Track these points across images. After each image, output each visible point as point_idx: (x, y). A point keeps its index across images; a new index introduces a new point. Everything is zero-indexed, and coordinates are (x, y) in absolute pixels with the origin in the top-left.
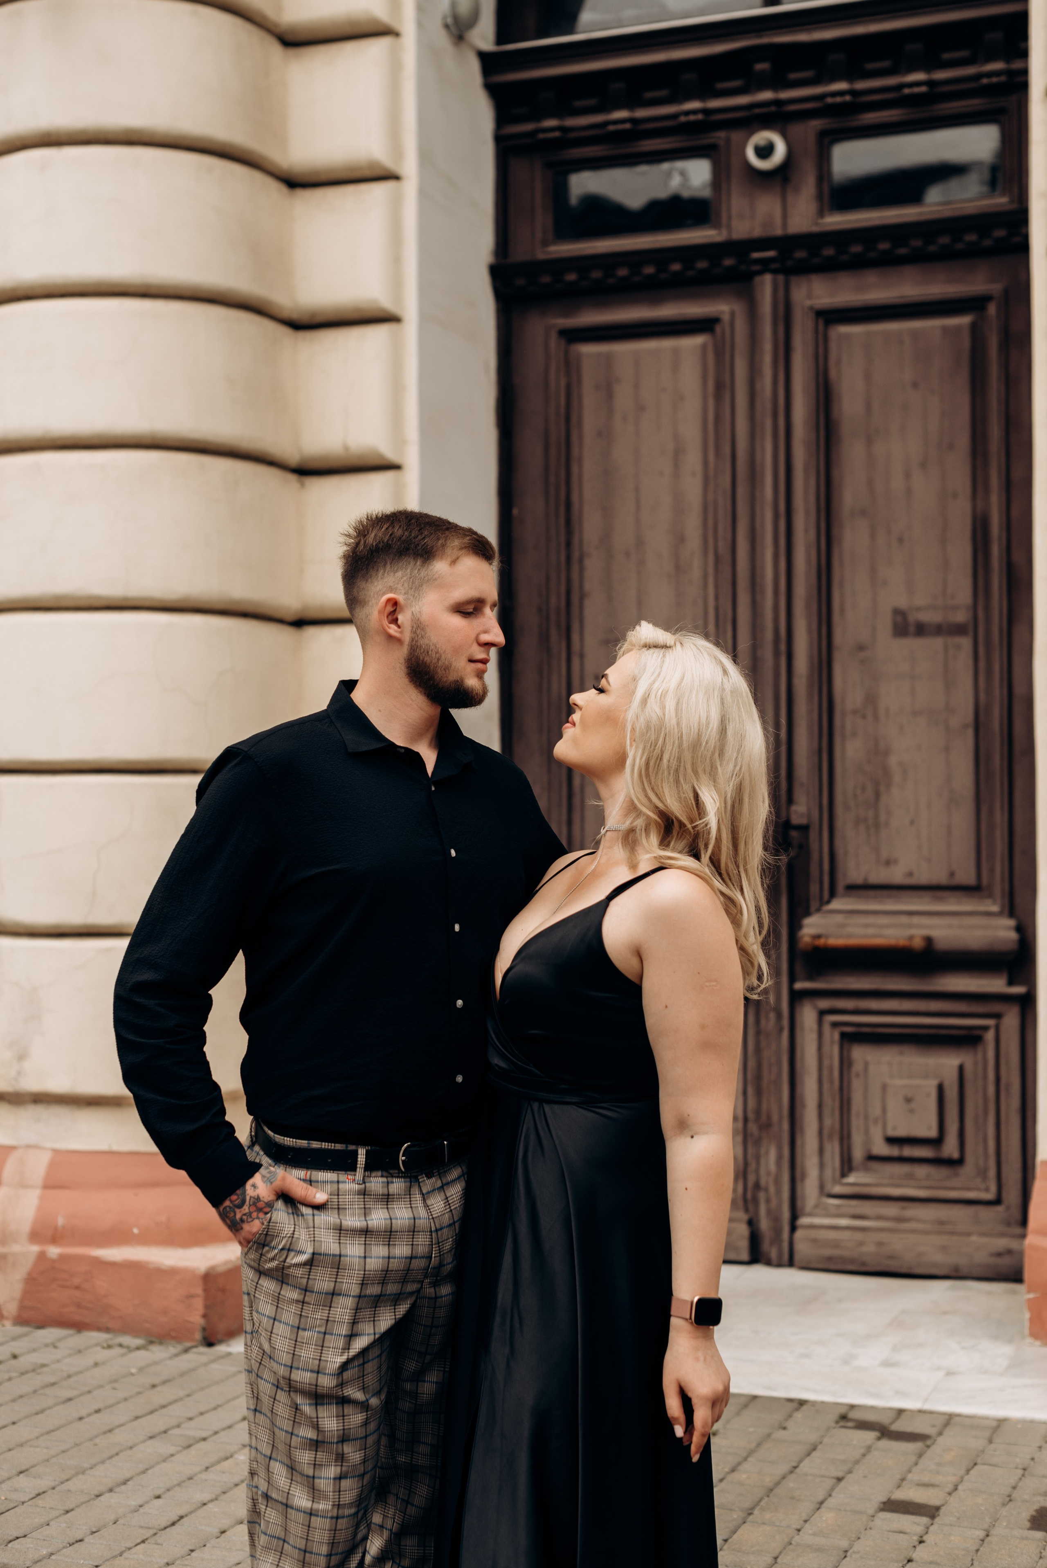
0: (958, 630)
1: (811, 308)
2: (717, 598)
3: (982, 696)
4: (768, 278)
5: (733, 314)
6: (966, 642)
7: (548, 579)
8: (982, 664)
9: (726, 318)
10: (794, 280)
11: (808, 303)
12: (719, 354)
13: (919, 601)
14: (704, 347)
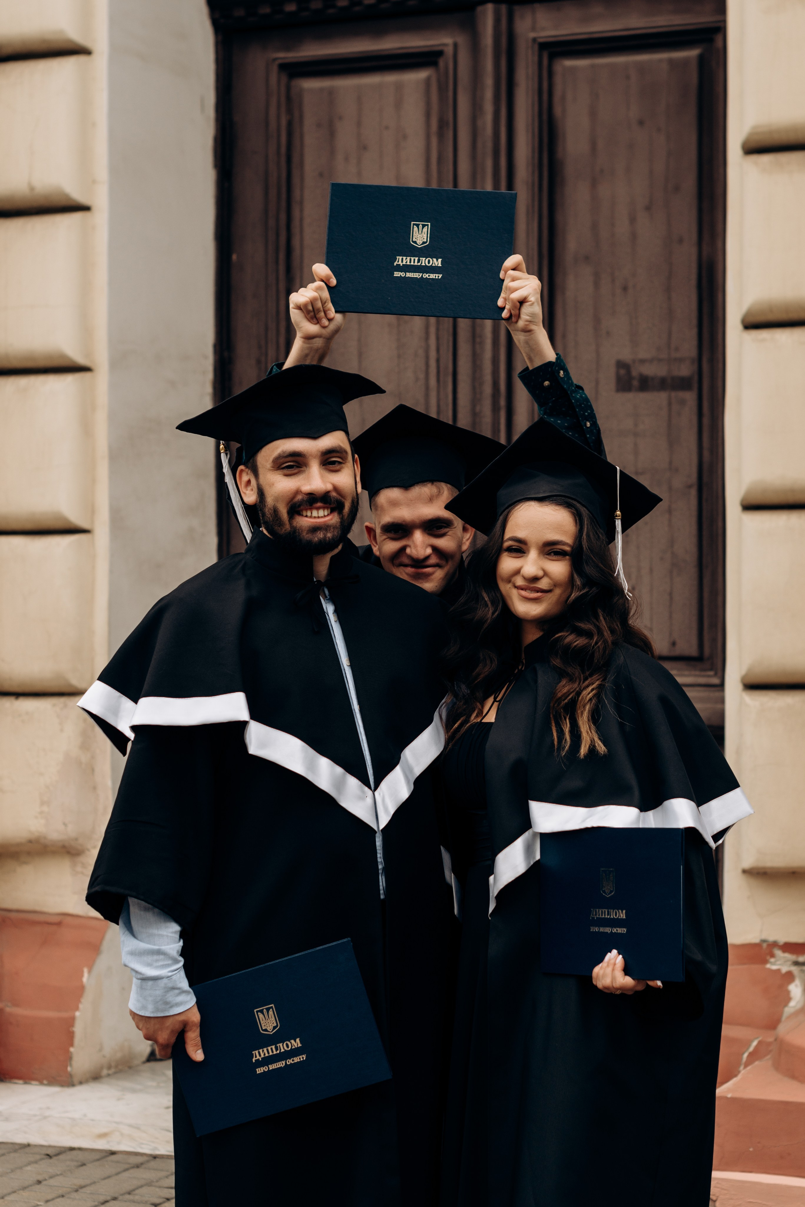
0: (682, 384)
1: (534, 40)
2: (438, 350)
3: (706, 454)
4: (490, 8)
5: (456, 46)
6: (690, 397)
7: (267, 329)
8: (706, 421)
9: (449, 50)
10: (518, 11)
11: (532, 35)
12: (442, 89)
13: (643, 354)
14: (428, 81)
